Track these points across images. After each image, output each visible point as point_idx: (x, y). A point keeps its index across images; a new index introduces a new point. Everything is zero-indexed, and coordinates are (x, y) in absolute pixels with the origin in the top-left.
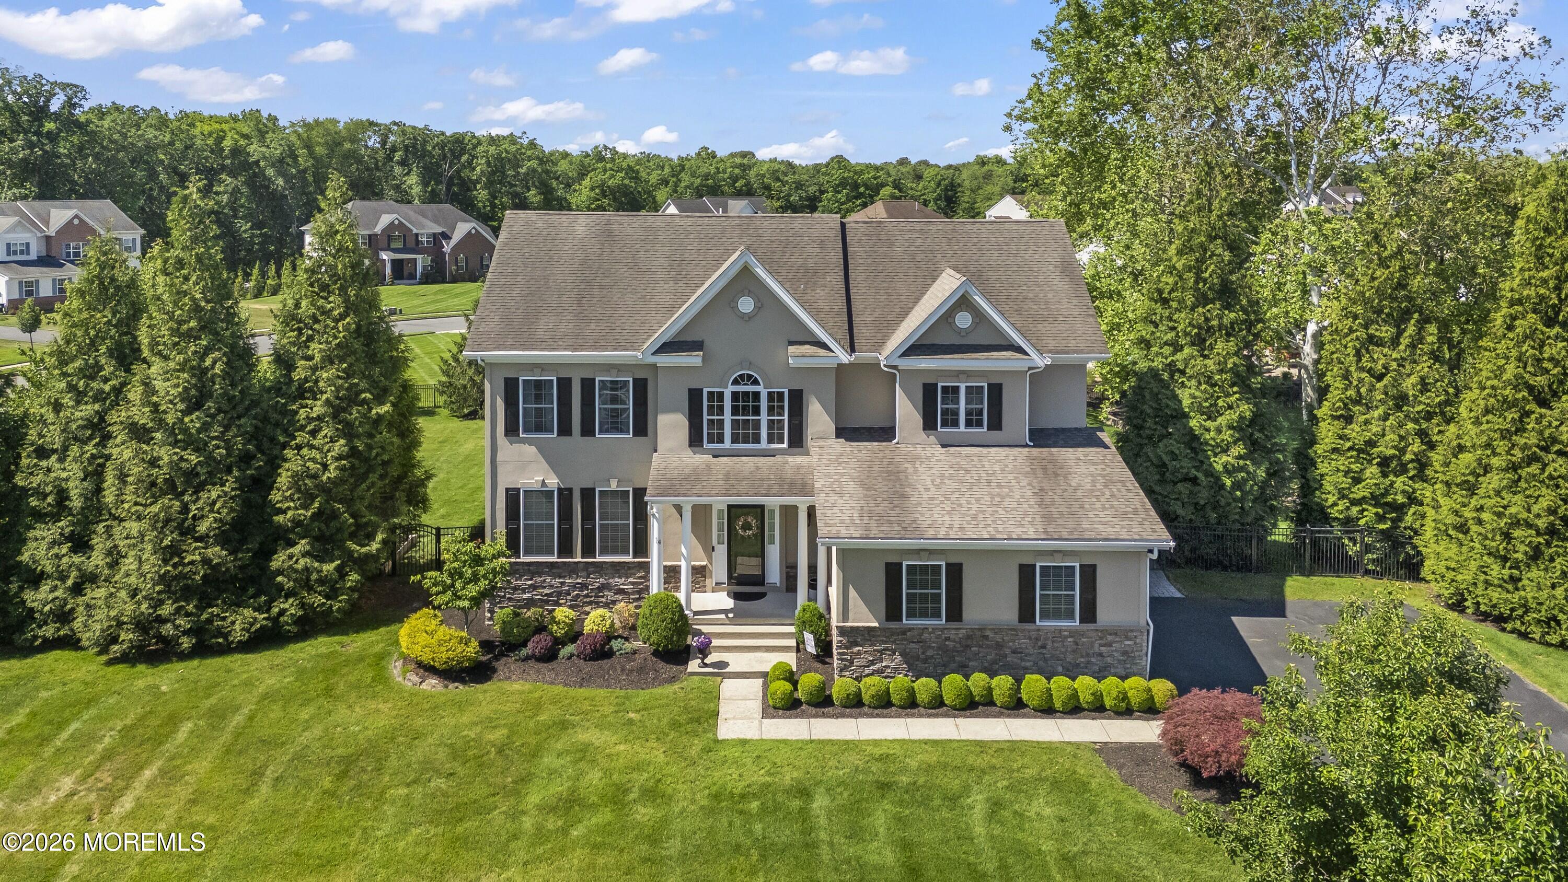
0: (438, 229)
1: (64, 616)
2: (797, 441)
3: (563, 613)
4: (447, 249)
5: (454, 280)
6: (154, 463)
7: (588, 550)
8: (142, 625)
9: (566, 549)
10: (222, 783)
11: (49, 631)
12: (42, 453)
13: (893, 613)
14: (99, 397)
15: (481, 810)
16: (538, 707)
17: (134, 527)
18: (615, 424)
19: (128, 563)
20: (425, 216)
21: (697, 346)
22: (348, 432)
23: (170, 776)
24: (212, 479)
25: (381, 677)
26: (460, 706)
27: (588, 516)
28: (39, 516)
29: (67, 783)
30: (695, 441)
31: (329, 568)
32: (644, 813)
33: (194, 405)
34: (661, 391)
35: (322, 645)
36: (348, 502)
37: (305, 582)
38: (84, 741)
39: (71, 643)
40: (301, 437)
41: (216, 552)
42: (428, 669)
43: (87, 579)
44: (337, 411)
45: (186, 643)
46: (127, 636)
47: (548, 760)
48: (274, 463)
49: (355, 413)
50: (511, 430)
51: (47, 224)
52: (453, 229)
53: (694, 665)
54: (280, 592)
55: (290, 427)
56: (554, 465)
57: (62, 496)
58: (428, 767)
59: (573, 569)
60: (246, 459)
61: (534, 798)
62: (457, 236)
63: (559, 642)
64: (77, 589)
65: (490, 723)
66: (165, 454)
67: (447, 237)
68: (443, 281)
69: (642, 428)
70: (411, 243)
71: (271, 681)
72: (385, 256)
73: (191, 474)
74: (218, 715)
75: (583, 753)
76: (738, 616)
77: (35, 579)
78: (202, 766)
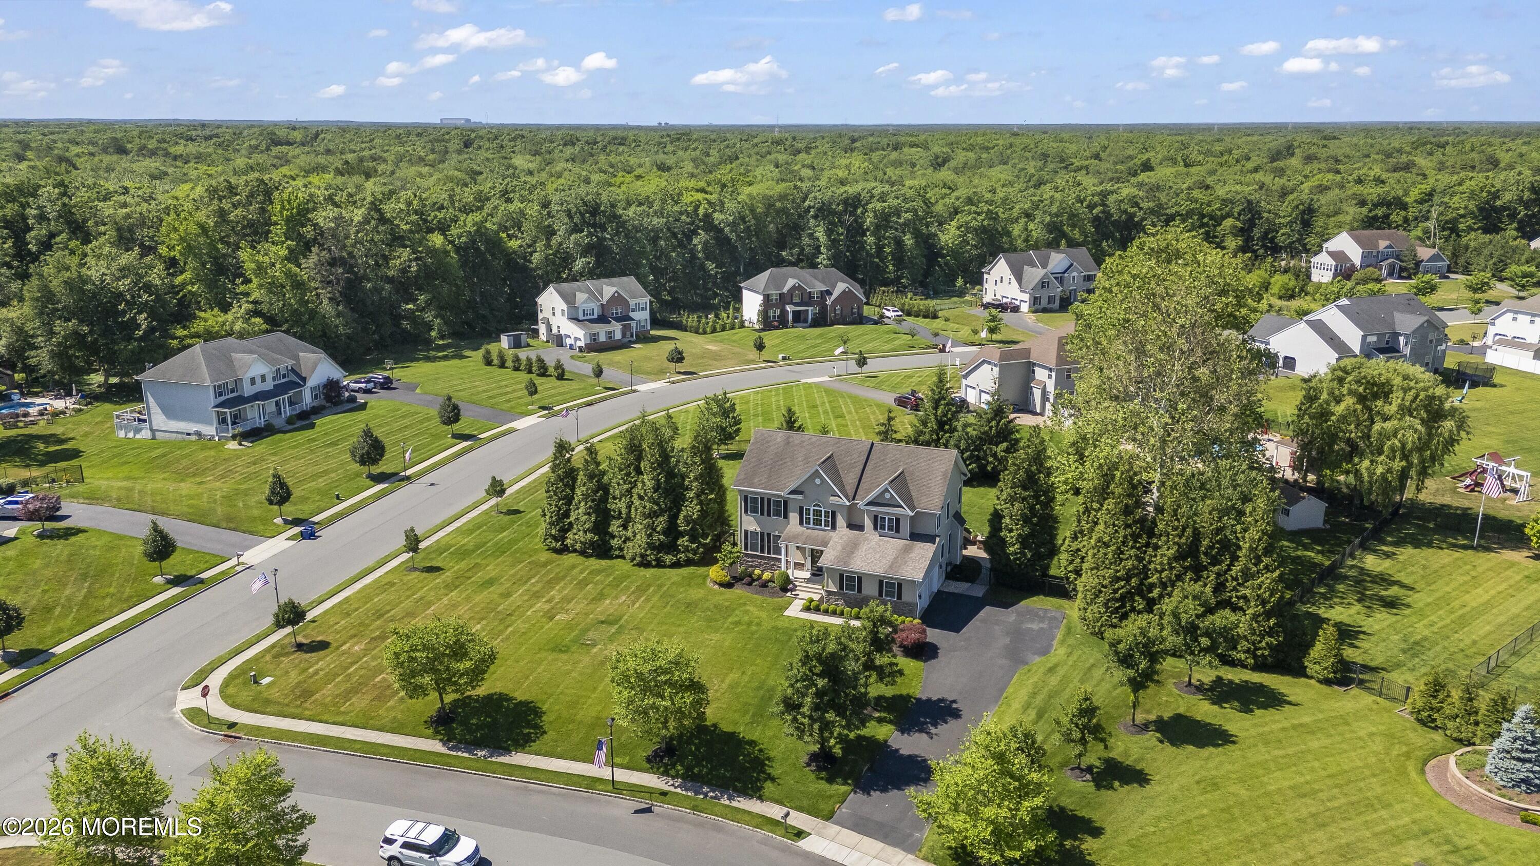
0: (824, 288)
1: (621, 549)
2: (834, 527)
3: (757, 572)
4: (828, 302)
5: (832, 325)
6: (645, 507)
7: (769, 553)
8: (643, 556)
9: (762, 551)
10: (659, 604)
11: (617, 553)
12: (614, 498)
13: (841, 588)
14: (630, 483)
15: (716, 620)
16: (741, 598)
17: (640, 527)
18: (777, 514)
19: (638, 537)
20: (816, 278)
21: (801, 493)
22: (701, 503)
23: (647, 600)
24: (661, 515)
25: (704, 583)
26: (721, 594)
27: (769, 541)
28: (614, 517)
29: (624, 598)
30: (801, 523)
31: (694, 546)
32: (754, 628)
33: (656, 491)
34: (791, 506)
35: (692, 569)
36: (701, 526)
37: (687, 549)
38: (627, 588)
39: (623, 557)
40: (687, 503)
41: (662, 537)
42: (716, 583)
43: (627, 539)
44: (698, 496)
45: (654, 563)
46: (638, 559)
47: (737, 612)
48: (680, 510)
49: (703, 497)
50: (746, 511)
51: (602, 295)
52: (834, 287)
53: (789, 594)
54: (679, 552)
55: (684, 499)
56: (759, 524)
57: (620, 513)
58: (708, 609)
59: (764, 558)
60: (670, 509)
61: (730, 620)
62: (836, 293)
63: (754, 580)
64: (624, 542)
65: (727, 600)
66: (648, 505)
67: (829, 293)
68: (826, 325)
69: (786, 516)
70: (806, 298)
71: (675, 579)
72: (789, 308)
73: (655, 512)
74: (660, 586)
75: (747, 612)
76: (808, 581)
77: (613, 537)
78: (655, 599)
